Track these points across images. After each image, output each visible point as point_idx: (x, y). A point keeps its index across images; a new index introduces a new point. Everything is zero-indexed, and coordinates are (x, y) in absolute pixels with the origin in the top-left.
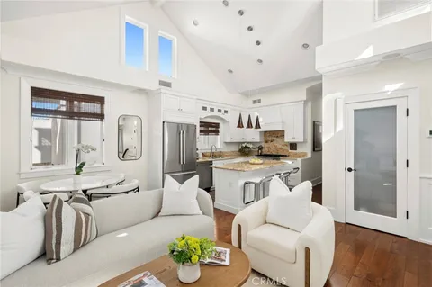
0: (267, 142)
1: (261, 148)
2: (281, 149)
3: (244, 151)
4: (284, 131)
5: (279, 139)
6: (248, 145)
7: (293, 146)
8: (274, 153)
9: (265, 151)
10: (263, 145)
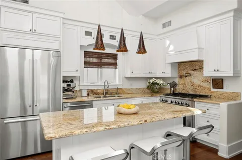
0: (181, 77)
1: (174, 85)
2: (200, 86)
3: (153, 88)
4: (202, 61)
5: (196, 73)
6: (158, 81)
7: (218, 83)
8: (191, 92)
9: (180, 89)
10: (177, 81)
